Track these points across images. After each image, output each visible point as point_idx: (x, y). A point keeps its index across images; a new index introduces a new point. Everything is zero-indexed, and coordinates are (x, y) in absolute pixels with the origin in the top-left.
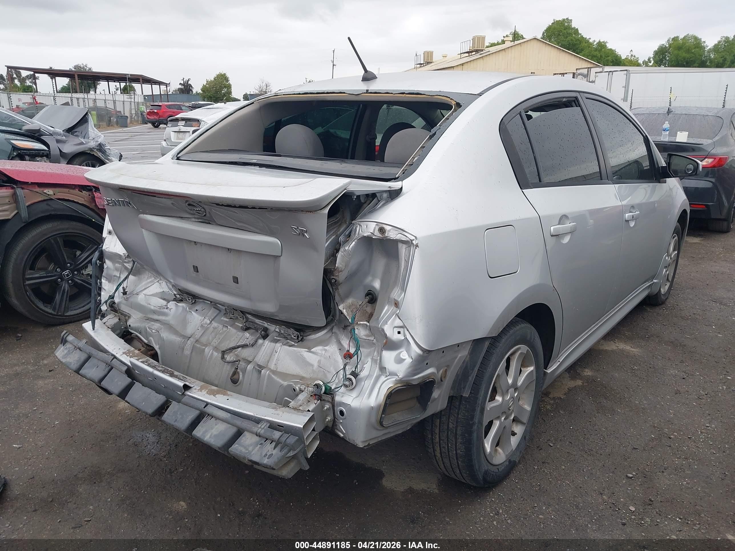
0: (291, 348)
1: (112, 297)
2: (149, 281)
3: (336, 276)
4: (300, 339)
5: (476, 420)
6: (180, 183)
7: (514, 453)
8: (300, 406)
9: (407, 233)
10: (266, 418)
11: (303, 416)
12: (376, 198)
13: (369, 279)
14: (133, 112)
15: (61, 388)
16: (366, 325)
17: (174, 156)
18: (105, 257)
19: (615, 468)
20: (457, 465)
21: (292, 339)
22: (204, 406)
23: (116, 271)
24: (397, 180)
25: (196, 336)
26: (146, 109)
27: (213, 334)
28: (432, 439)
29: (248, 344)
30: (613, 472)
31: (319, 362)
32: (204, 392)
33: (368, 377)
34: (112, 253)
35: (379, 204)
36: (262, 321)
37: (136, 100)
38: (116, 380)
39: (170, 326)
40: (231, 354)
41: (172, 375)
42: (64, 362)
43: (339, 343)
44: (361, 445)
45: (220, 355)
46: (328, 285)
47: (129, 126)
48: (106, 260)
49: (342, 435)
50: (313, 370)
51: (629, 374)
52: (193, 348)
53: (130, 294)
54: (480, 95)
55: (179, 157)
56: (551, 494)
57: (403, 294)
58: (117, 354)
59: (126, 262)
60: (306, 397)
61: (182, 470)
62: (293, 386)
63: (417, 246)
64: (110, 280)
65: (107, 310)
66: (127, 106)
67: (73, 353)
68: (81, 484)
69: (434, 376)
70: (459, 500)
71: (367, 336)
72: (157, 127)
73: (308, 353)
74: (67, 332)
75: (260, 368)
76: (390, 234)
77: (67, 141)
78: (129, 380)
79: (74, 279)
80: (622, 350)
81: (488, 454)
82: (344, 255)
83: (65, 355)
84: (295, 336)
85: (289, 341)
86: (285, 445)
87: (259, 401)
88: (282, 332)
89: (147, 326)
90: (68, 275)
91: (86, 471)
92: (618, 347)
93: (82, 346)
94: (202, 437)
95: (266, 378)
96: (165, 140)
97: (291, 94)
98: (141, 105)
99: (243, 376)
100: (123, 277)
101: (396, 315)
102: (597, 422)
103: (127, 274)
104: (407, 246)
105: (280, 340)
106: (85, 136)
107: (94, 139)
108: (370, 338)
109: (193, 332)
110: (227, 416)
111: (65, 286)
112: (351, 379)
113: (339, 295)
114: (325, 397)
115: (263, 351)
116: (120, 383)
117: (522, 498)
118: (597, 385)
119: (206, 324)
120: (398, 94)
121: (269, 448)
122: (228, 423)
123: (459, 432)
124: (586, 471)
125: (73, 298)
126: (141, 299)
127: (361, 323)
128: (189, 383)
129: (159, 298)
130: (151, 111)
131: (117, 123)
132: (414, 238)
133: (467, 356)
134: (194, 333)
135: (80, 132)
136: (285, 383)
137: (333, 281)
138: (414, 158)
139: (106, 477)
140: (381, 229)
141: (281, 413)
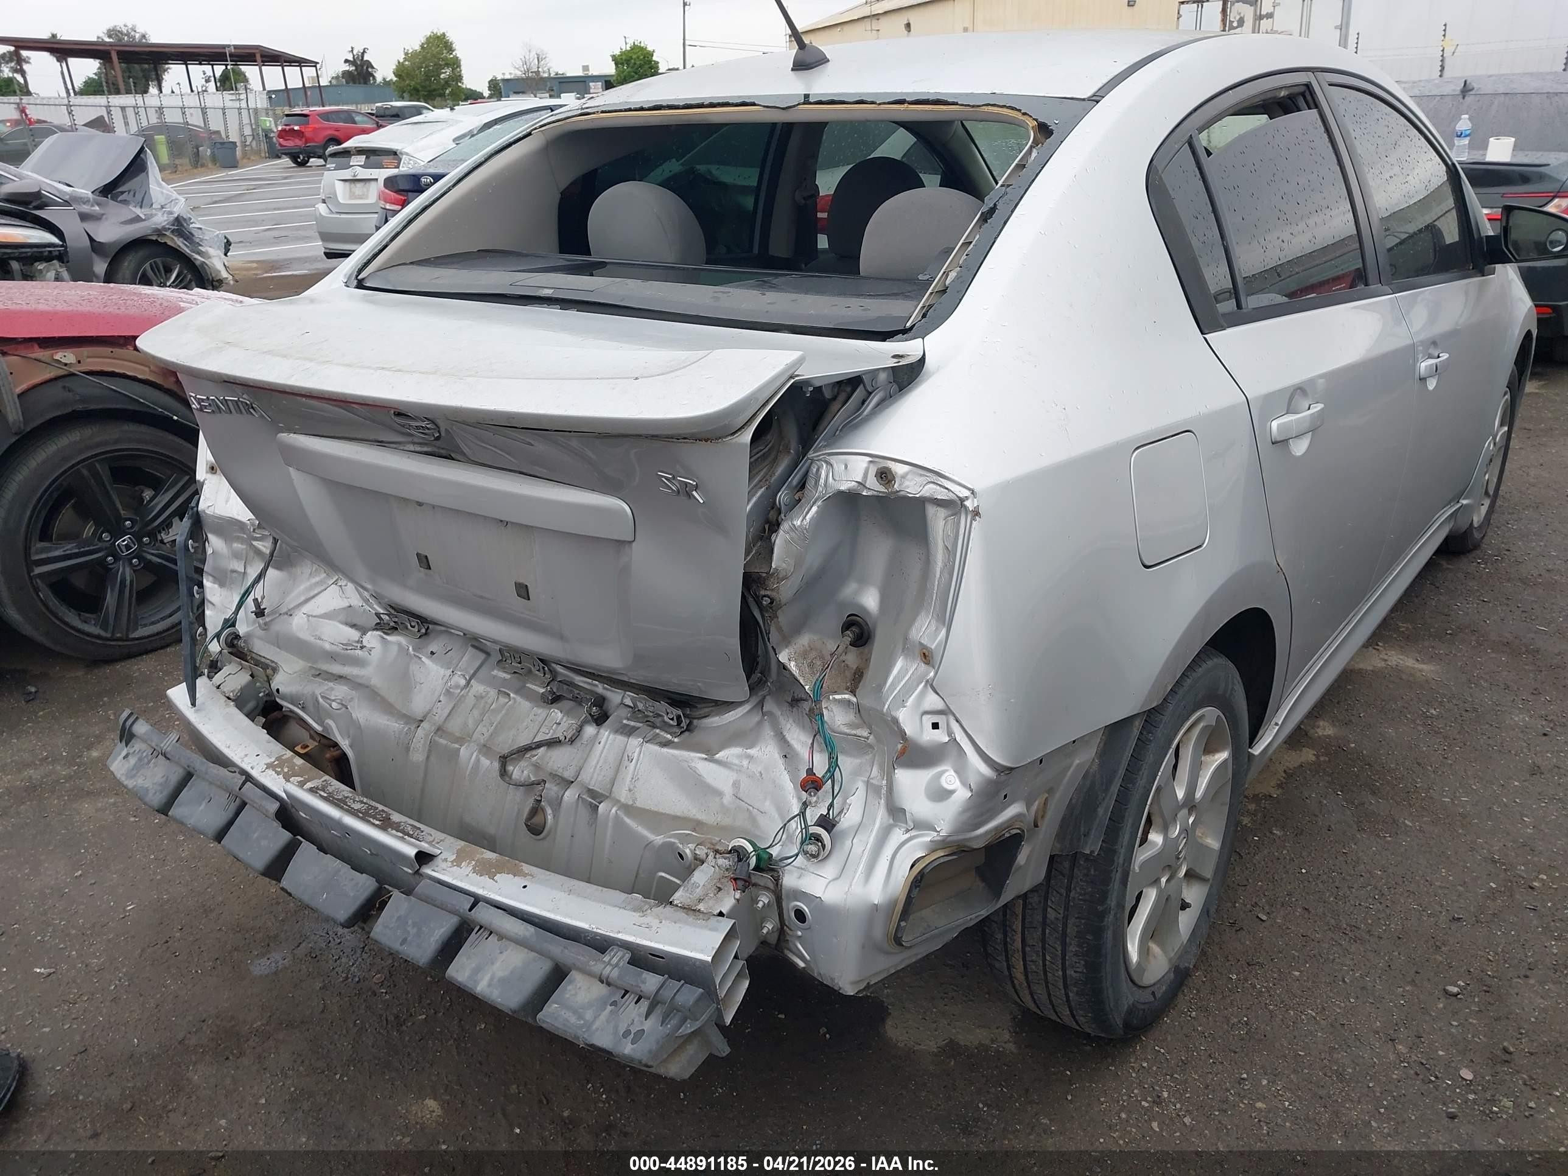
0: (665, 750)
1: (230, 623)
2: (314, 580)
3: (772, 590)
4: (684, 725)
5: (1112, 902)
6: (372, 371)
7: (1185, 951)
8: (700, 901)
9: (949, 482)
10: (620, 936)
11: (710, 929)
12: (862, 386)
13: (849, 589)
14: (248, 131)
15: (132, 819)
16: (849, 701)
17: (349, 278)
18: (206, 529)
19: (1417, 973)
20: (1065, 999)
21: (665, 727)
22: (469, 907)
23: (235, 560)
24: (910, 334)
25: (436, 718)
26: (276, 125)
27: (476, 712)
28: (1005, 944)
29: (561, 738)
30: (1413, 982)
31: (736, 785)
32: (466, 868)
33: (858, 828)
34: (220, 518)
35: (869, 403)
36: (590, 681)
37: (252, 105)
38: (256, 835)
39: (373, 690)
40: (523, 763)
41: (386, 825)
42: (130, 787)
43: (781, 739)
44: (850, 991)
45: (496, 765)
46: (752, 608)
47: (240, 164)
48: (210, 536)
49: (802, 964)
50: (722, 805)
51: (1420, 728)
52: (430, 746)
53: (273, 612)
54: (1095, 99)
55: (363, 279)
56: (1277, 1045)
57: (944, 632)
58: (252, 768)
59: (256, 539)
60: (711, 879)
61: (424, 1017)
62: (678, 847)
63: (976, 513)
64: (222, 580)
65: (221, 652)
66: (232, 117)
67: (151, 765)
68: (195, 1063)
69: (1021, 822)
70: (1066, 1070)
71: (850, 725)
72: (303, 164)
73: (707, 763)
74: (132, 714)
75: (594, 798)
76: (907, 483)
77: (103, 215)
78: (286, 836)
79: (144, 554)
80: (1398, 670)
81: (1134, 967)
82: (791, 538)
83: (133, 769)
84: (672, 719)
85: (658, 731)
86: (672, 1009)
87: (600, 888)
88: (640, 706)
89: (318, 692)
90: (128, 547)
91: (204, 1028)
92: (1386, 660)
93: (169, 749)
94: (470, 985)
95: (610, 824)
96: (324, 201)
97: (621, 111)
98: (264, 114)
99: (555, 816)
100: (253, 574)
101: (926, 685)
102: (1361, 854)
103: (262, 566)
104: (950, 513)
105: (638, 728)
106: (142, 202)
107: (162, 207)
108: (859, 732)
109: (427, 709)
110: (527, 934)
111: (125, 572)
112: (820, 835)
113: (780, 629)
114: (758, 877)
115: (598, 755)
116: (264, 843)
117: (1211, 1058)
118: (1350, 759)
119: (457, 686)
120: (889, 103)
121: (633, 1014)
122: (531, 949)
123: (1071, 930)
124: (1351, 981)
125: (144, 596)
126: (298, 624)
127: (837, 697)
128: (430, 843)
129: (342, 623)
130: (288, 128)
131: (214, 159)
132: (966, 493)
133: (1093, 760)
134: (430, 710)
135: (132, 193)
136: (659, 840)
137: (766, 602)
138: (946, 274)
139: (251, 1043)
140: (882, 473)
141: (655, 923)
